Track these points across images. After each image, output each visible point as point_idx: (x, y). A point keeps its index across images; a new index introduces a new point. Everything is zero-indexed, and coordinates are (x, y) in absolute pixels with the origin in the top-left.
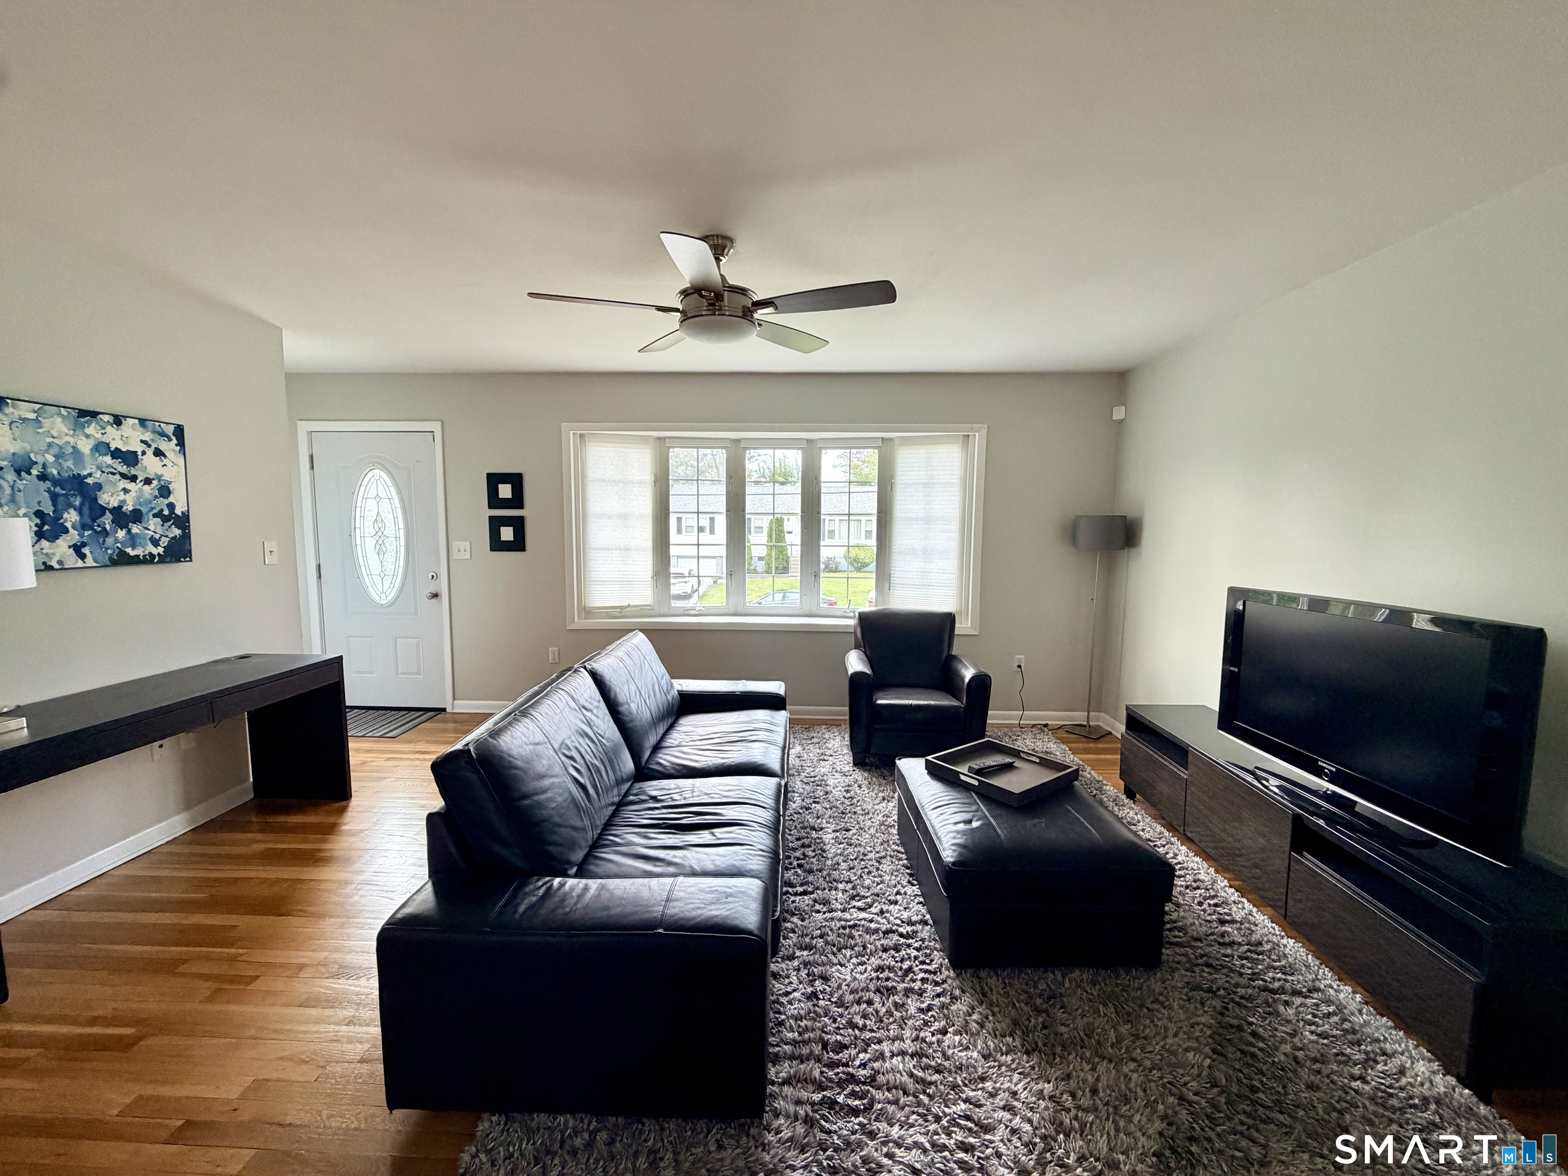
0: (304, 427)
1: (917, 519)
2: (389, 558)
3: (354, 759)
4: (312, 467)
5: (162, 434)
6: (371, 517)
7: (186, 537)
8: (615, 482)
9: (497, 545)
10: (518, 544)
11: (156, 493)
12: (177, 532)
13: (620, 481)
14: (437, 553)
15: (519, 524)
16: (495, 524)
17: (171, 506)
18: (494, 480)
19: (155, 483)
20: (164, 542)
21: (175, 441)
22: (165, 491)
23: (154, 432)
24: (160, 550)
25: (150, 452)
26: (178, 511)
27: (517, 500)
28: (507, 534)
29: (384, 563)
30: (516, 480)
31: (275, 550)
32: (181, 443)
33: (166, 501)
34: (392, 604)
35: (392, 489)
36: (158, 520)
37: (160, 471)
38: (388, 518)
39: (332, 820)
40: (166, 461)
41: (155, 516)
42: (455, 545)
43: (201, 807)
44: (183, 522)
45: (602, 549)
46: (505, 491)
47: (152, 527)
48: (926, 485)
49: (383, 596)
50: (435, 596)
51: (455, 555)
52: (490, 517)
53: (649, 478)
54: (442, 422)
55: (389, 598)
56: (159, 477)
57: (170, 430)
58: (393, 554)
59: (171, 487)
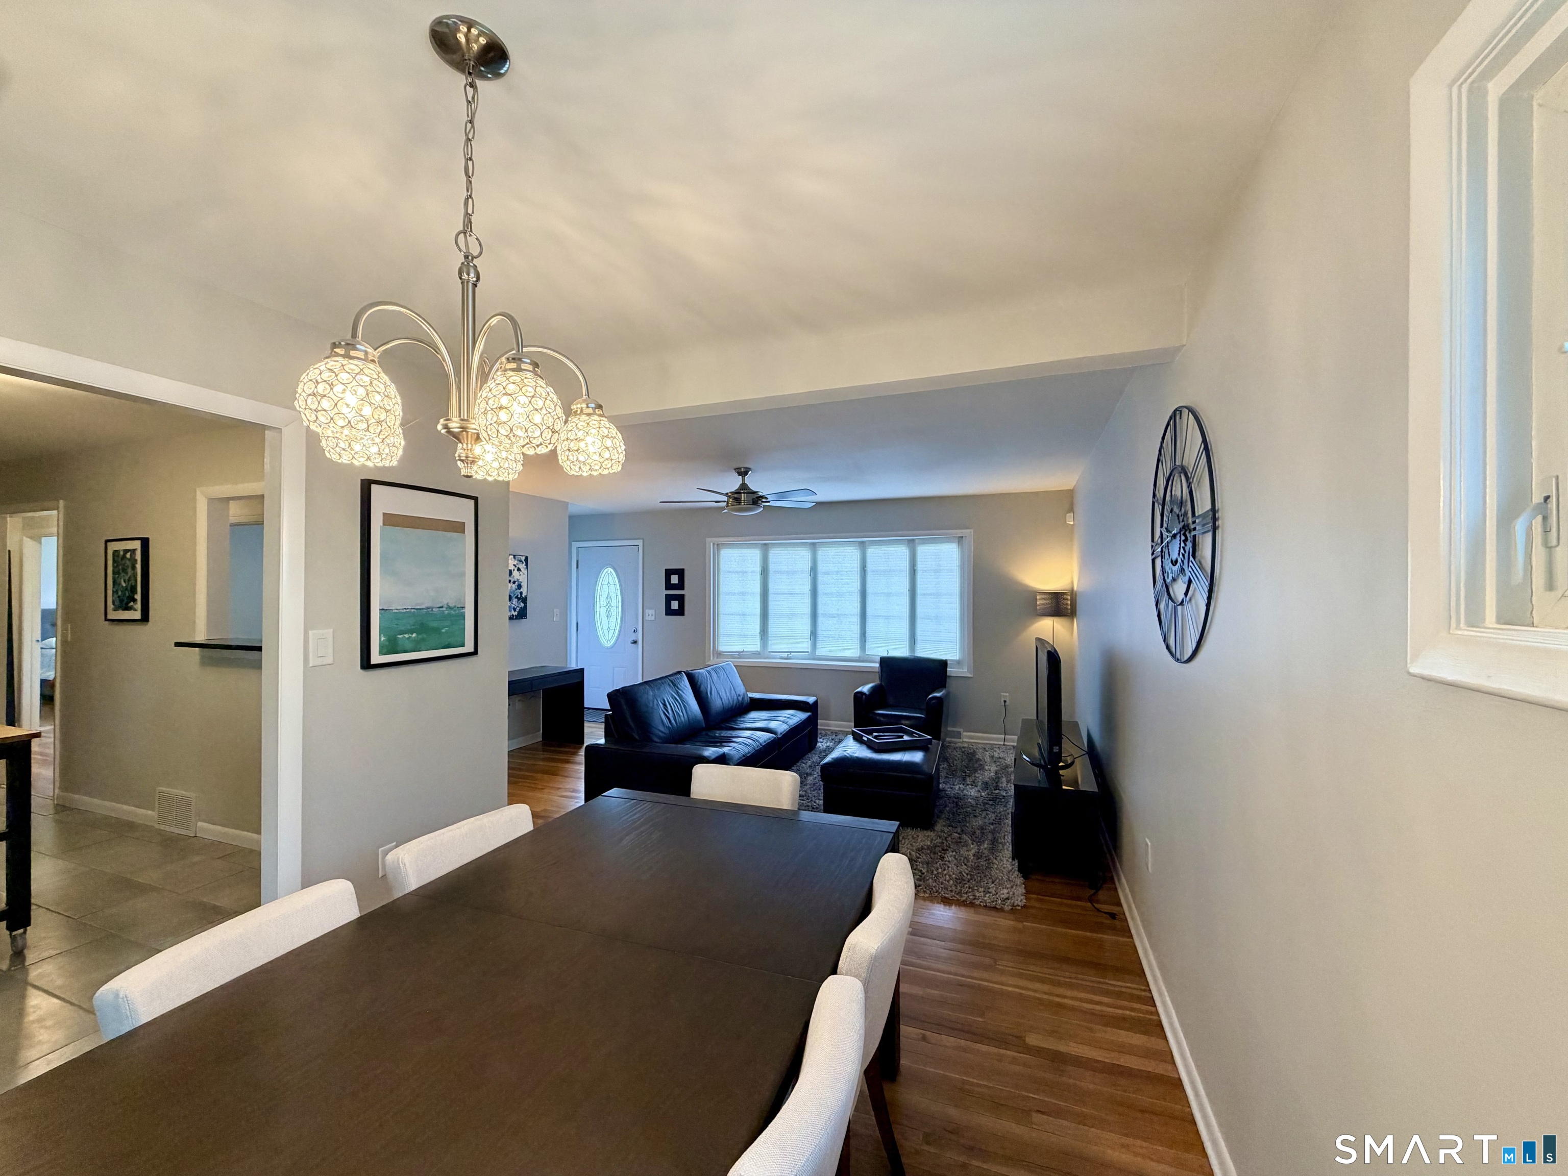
0: (575, 545)
1: (931, 594)
2: (613, 620)
3: (586, 731)
4: (577, 567)
5: (521, 561)
6: (605, 595)
7: (525, 607)
8: (737, 572)
9: (669, 612)
10: (680, 612)
11: (517, 587)
12: (522, 605)
13: (740, 572)
14: (637, 615)
15: (681, 599)
16: (669, 599)
17: (521, 593)
18: (669, 573)
19: (517, 583)
20: (518, 609)
21: (525, 563)
22: (520, 587)
23: (518, 560)
24: (516, 613)
25: (516, 569)
26: (523, 596)
27: (681, 586)
28: (675, 605)
29: (610, 623)
30: (680, 573)
31: (558, 614)
32: (527, 565)
33: (520, 591)
34: (612, 647)
35: (616, 579)
36: (516, 600)
37: (519, 577)
38: (613, 595)
39: (575, 751)
40: (521, 573)
41: (516, 598)
42: (647, 611)
43: (521, 739)
44: (525, 600)
45: (729, 614)
46: (675, 579)
47: (514, 603)
48: (936, 571)
49: (609, 642)
50: (635, 642)
51: (647, 618)
52: (666, 595)
53: (758, 569)
54: (643, 539)
55: (611, 643)
56: (518, 580)
57: (523, 559)
58: (615, 617)
59: (522, 584)
